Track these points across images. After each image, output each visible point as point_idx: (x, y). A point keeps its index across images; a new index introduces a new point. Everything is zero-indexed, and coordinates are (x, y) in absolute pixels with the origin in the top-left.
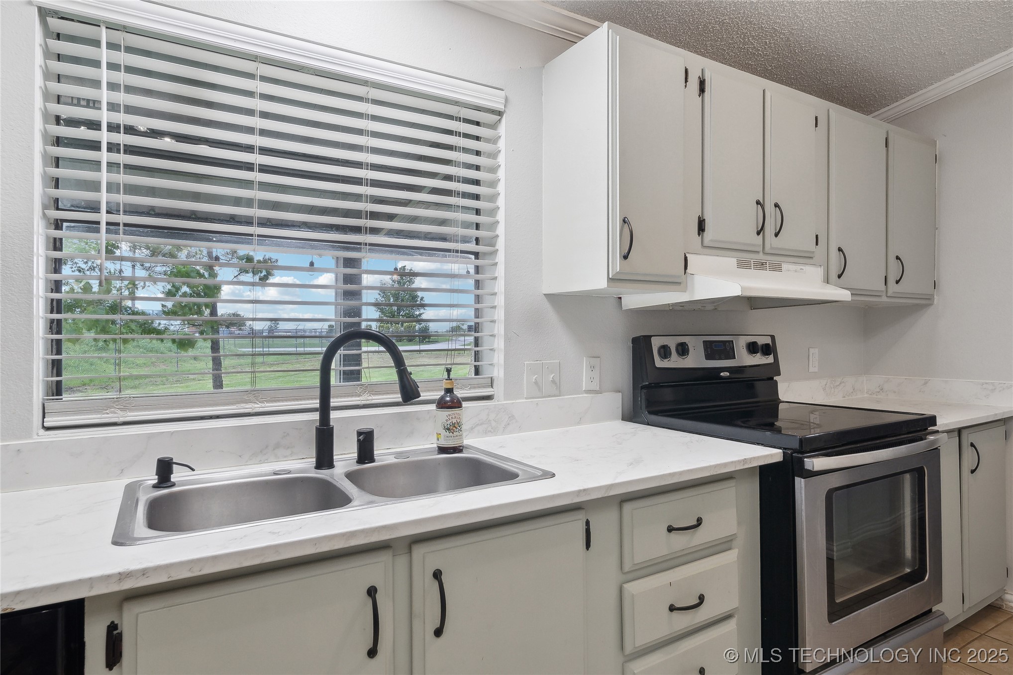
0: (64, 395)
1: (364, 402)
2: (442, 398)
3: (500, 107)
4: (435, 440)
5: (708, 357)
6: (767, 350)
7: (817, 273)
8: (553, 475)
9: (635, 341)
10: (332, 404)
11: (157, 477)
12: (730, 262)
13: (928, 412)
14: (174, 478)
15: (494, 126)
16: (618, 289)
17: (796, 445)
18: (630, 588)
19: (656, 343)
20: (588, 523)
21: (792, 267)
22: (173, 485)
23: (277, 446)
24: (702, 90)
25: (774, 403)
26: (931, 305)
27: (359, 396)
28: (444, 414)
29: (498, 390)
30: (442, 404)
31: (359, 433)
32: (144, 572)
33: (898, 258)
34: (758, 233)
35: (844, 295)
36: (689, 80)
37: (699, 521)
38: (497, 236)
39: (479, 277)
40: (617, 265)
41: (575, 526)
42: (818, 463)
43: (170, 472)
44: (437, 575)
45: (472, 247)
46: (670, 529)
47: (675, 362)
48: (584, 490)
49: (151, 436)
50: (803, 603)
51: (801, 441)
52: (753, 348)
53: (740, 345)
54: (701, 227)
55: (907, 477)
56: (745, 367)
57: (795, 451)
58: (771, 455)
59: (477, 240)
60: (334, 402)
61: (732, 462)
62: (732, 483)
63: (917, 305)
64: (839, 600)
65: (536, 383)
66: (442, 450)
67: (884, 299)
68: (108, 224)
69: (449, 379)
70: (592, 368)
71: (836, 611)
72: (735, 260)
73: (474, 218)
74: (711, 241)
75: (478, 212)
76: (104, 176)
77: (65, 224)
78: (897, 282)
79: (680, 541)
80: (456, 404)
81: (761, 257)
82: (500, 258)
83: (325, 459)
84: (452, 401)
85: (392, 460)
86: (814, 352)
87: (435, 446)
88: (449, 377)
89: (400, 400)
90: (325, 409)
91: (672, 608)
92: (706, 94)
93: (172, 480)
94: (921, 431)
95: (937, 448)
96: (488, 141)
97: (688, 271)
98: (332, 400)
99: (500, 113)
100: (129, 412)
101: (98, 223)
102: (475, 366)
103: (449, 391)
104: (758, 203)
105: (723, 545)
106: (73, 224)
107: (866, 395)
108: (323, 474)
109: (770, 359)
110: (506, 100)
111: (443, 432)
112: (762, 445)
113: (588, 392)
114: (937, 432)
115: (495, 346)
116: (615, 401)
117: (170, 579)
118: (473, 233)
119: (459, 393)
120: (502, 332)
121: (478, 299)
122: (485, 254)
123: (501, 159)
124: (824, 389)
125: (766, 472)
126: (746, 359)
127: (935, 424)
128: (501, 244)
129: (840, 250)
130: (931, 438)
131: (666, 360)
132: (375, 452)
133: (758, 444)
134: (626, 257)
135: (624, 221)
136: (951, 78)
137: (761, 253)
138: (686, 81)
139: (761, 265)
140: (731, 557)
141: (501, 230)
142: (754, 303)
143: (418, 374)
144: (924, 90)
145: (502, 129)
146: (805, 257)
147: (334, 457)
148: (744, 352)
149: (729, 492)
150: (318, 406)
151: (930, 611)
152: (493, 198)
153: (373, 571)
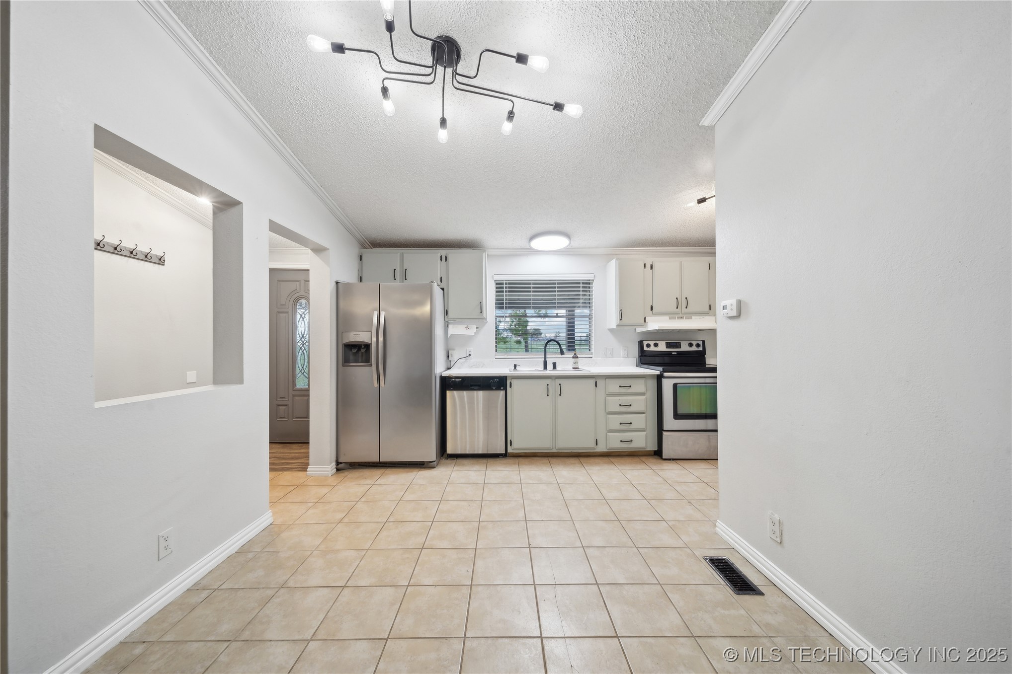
2: (573, 356)
4: (572, 366)
5: (668, 347)
6: (699, 345)
9: (638, 342)
10: (547, 357)
11: (514, 367)
12: (668, 317)
14: (517, 367)
16: (624, 328)
18: (608, 398)
19: (645, 343)
20: (596, 381)
21: (697, 317)
24: (652, 268)
28: (574, 360)
29: (593, 355)
31: (553, 363)
34: (677, 308)
36: (646, 266)
37: (630, 386)
40: (618, 321)
41: (592, 381)
44: (560, 384)
46: (619, 386)
47: (654, 349)
52: (691, 345)
53: (684, 344)
54: (652, 308)
56: (687, 351)
57: (662, 371)
62: (644, 379)
65: (605, 354)
70: (625, 350)
71: (677, 417)
74: (656, 312)
76: (504, 293)
79: (623, 390)
81: (681, 315)
83: (545, 367)
91: (621, 405)
97: (646, 322)
104: (676, 298)
105: (639, 395)
109: (701, 348)
110: (595, 276)
113: (622, 357)
115: (592, 343)
116: (634, 361)
126: (685, 349)
131: (650, 348)
135: (620, 310)
139: (682, 318)
140: (642, 397)
146: (704, 314)
147: (548, 367)
148: (686, 346)
150: (544, 357)
153: (548, 381)
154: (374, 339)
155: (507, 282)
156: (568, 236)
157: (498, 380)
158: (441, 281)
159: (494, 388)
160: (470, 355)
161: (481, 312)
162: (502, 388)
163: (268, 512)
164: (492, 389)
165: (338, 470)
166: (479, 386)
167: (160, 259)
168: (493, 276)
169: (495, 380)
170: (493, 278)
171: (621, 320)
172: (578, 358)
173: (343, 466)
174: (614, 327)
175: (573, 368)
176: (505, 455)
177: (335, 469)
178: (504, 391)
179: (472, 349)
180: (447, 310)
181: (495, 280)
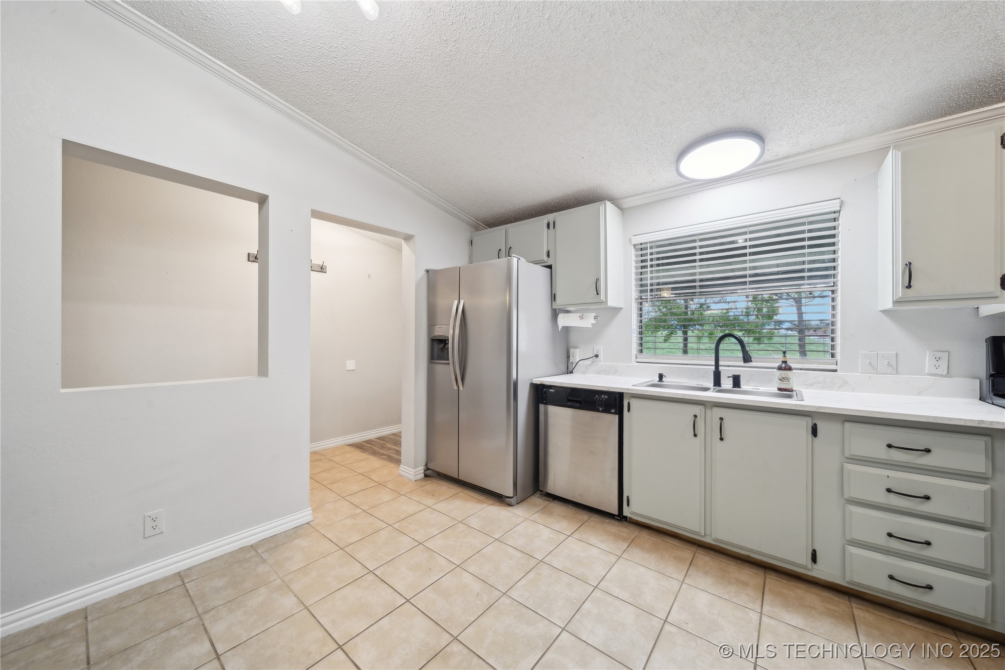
0: (643, 353)
2: (780, 365)
9: (989, 340)
14: (663, 380)
15: (834, 220)
18: (848, 466)
20: (815, 424)
30: (780, 369)
31: (733, 375)
40: (900, 292)
43: (662, 378)
44: (721, 419)
46: (890, 446)
49: (657, 367)
65: (870, 365)
70: (937, 358)
82: (839, 292)
83: (717, 382)
84: (786, 367)
90: (717, 365)
98: (720, 363)
99: (837, 212)
103: (784, 362)
110: (842, 203)
113: (933, 375)
116: (970, 385)
120: (839, 334)
123: (840, 237)
128: (839, 285)
135: (907, 265)
150: (714, 364)
154: (451, 332)
155: (653, 244)
156: (758, 136)
157: (606, 397)
158: (548, 256)
159: (601, 409)
160: (597, 356)
161: (598, 294)
162: (613, 411)
163: (308, 509)
164: (598, 411)
165: (426, 476)
166: (580, 402)
167: (322, 268)
168: (630, 240)
169: (603, 396)
170: (631, 243)
171: (909, 286)
172: (790, 369)
173: (432, 474)
174: (889, 305)
175: (780, 389)
176: (620, 517)
177: (423, 474)
178: (617, 417)
179: (600, 348)
180: (555, 294)
181: (634, 245)
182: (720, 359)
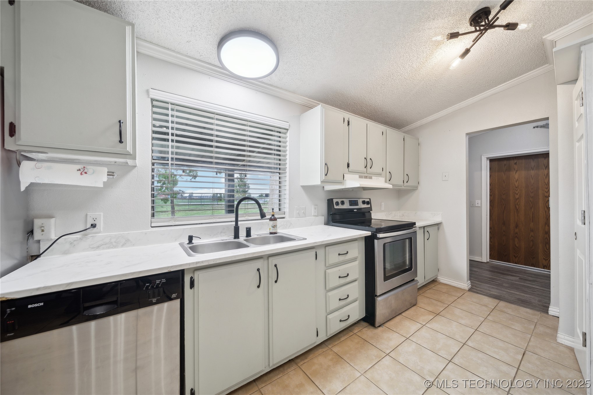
0: (155, 217)
1: (246, 219)
2: (271, 218)
3: (287, 128)
4: (269, 231)
5: (350, 205)
6: (368, 203)
7: (382, 179)
8: (306, 239)
9: (328, 200)
10: (239, 220)
11: (188, 241)
12: (357, 176)
13: (414, 221)
15: (285, 133)
16: (323, 185)
17: (375, 231)
18: (328, 271)
19: (335, 201)
20: (316, 252)
21: (375, 178)
22: (193, 243)
23: (221, 232)
24: (349, 124)
25: (371, 219)
26: (418, 189)
27: (245, 217)
28: (272, 223)
29: (286, 215)
30: (271, 219)
31: (247, 228)
32: (202, 262)
33: (407, 175)
34: (365, 168)
35: (390, 186)
36: (345, 121)
37: (347, 252)
38: (286, 168)
39: (280, 180)
40: (324, 177)
41: (312, 253)
42: (380, 235)
43: (192, 239)
44: (276, 266)
45: (278, 171)
46: (339, 254)
47: (340, 207)
48: (316, 242)
49: (184, 229)
50: (377, 276)
51: (376, 229)
52: (364, 202)
53: (360, 201)
54: (348, 166)
55: (407, 240)
56: (362, 208)
57: (374, 232)
58: (368, 233)
59: (280, 168)
60: (239, 219)
61: (357, 235)
62: (357, 241)
63: (413, 189)
64: (387, 275)
65: (298, 213)
66: (271, 233)
67: (403, 187)
68: (171, 164)
69: (273, 212)
70: (315, 209)
71: (386, 278)
72: (358, 176)
73: (279, 162)
74: (351, 170)
75: (280, 160)
76: (170, 150)
77: (155, 164)
78: (407, 182)
79: (342, 258)
80: (275, 219)
81: (366, 175)
82: (287, 174)
83: (237, 236)
84: (274, 218)
85: (256, 236)
86: (383, 203)
87: (269, 232)
88: (273, 211)
89: (260, 218)
90: (237, 221)
91: (340, 277)
92: (350, 125)
93: (193, 242)
94: (411, 227)
95: (416, 232)
96: (283, 138)
97: (344, 179)
98: (239, 218)
99: (287, 130)
100: (177, 222)
101: (168, 164)
102: (279, 208)
103: (273, 215)
104: (365, 158)
105: (354, 260)
106: (157, 164)
107: (399, 217)
108: (236, 240)
109: (369, 206)
110: (289, 126)
111: (272, 228)
112: (365, 231)
113: (314, 216)
114: (416, 227)
115: (286, 202)
116: (322, 219)
117: (209, 264)
118: (279, 166)
119: (276, 216)
120: (288, 197)
121: (280, 187)
122: (282, 173)
123: (288, 144)
124: (386, 215)
125: (367, 238)
126: (361, 206)
127: (415, 225)
128: (287, 170)
129: (390, 172)
130: (414, 228)
131: (338, 206)
132: (251, 234)
133: (364, 230)
134: (326, 175)
135: (326, 164)
136: (423, 120)
137: (366, 173)
138: (344, 122)
139: (366, 177)
140: (356, 263)
141: (287, 166)
142: (365, 189)
143: (265, 211)
144: (416, 123)
145: (288, 134)
146: (379, 175)
147: (240, 236)
148: (361, 203)
149: (356, 244)
150: (235, 220)
151: (414, 279)
152: (285, 156)
153: (258, 264)
157: (164, 280)
160: (94, 225)
161: (121, 142)
162: (174, 296)
169: (158, 282)
178: (178, 301)
179: (99, 215)
180: (11, 125)
181: (152, 100)
182: (239, 215)
